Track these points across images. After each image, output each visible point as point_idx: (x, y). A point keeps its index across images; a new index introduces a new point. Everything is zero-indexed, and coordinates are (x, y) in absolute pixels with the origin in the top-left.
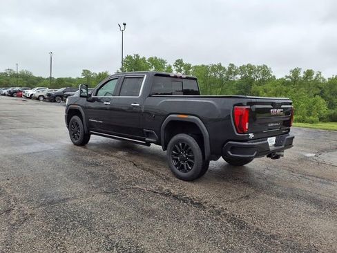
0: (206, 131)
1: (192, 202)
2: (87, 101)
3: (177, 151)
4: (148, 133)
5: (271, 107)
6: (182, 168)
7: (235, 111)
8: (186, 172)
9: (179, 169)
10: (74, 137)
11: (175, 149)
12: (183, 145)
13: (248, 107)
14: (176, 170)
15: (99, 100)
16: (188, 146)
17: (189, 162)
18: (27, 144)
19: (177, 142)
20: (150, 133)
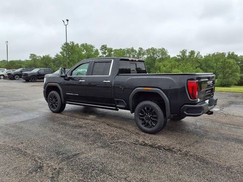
0: (167, 99)
1: (164, 149)
2: (65, 80)
3: (143, 113)
4: (118, 101)
5: (207, 80)
6: (147, 125)
7: (188, 84)
8: (151, 127)
9: (145, 126)
10: (53, 107)
11: (141, 112)
12: (148, 109)
13: (198, 81)
14: (143, 127)
15: (72, 79)
16: (152, 110)
17: (153, 121)
18: (16, 114)
19: (143, 107)
20: (120, 101)
